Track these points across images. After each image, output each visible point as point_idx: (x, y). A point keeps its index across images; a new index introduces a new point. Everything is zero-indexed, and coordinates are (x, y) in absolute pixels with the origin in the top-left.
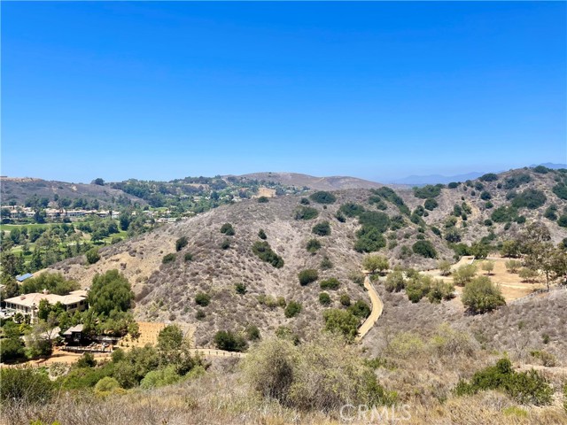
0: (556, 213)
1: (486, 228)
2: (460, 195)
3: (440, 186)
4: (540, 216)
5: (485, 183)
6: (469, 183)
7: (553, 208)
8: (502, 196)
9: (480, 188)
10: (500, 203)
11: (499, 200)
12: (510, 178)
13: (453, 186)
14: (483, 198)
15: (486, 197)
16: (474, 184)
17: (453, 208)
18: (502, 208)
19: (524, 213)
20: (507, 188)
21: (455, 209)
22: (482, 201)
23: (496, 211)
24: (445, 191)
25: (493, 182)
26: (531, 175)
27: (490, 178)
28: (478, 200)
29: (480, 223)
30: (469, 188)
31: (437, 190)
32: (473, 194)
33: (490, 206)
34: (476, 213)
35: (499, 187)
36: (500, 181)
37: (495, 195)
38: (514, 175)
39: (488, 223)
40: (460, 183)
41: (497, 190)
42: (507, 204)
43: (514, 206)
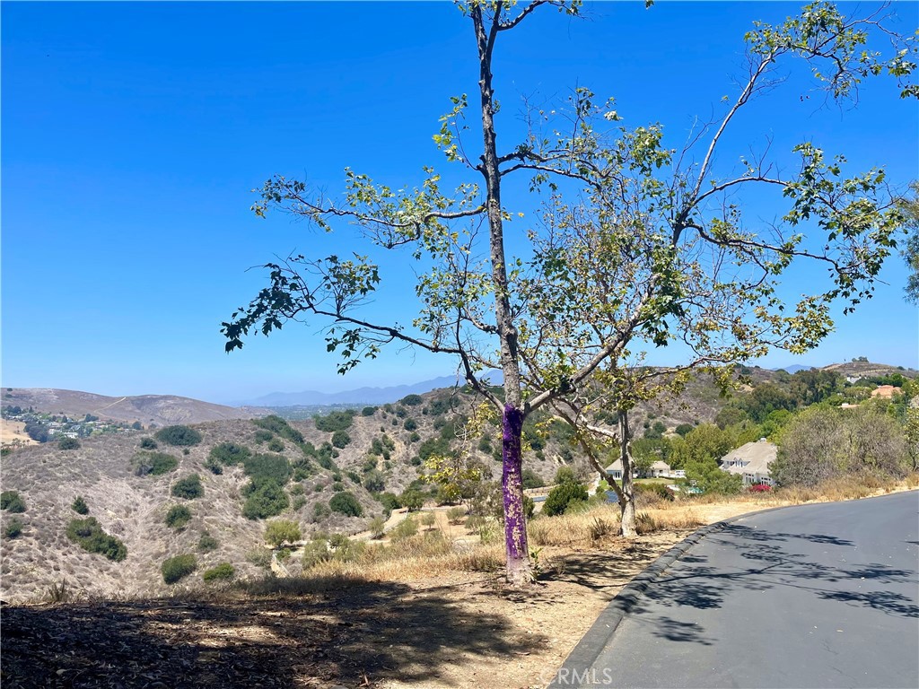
0: (491, 445)
1: (413, 469)
2: (379, 425)
3: (352, 413)
4: (474, 448)
5: (408, 408)
6: (388, 408)
7: (487, 438)
8: (429, 424)
9: (402, 414)
10: (428, 434)
11: (426, 431)
12: (436, 400)
13: (369, 412)
14: (407, 429)
15: (411, 426)
16: (395, 409)
17: (370, 443)
18: (431, 441)
19: (457, 446)
20: (435, 414)
21: (373, 444)
22: (406, 431)
23: (424, 445)
24: (360, 420)
25: (417, 407)
26: (460, 397)
27: (413, 400)
28: (402, 431)
29: (406, 462)
30: (389, 414)
31: (348, 419)
32: (395, 423)
33: (416, 439)
34: (400, 449)
35: (425, 413)
36: (425, 404)
37: (421, 424)
38: (440, 397)
39: (416, 462)
40: (377, 408)
41: (423, 416)
42: (436, 435)
43: (444, 437)
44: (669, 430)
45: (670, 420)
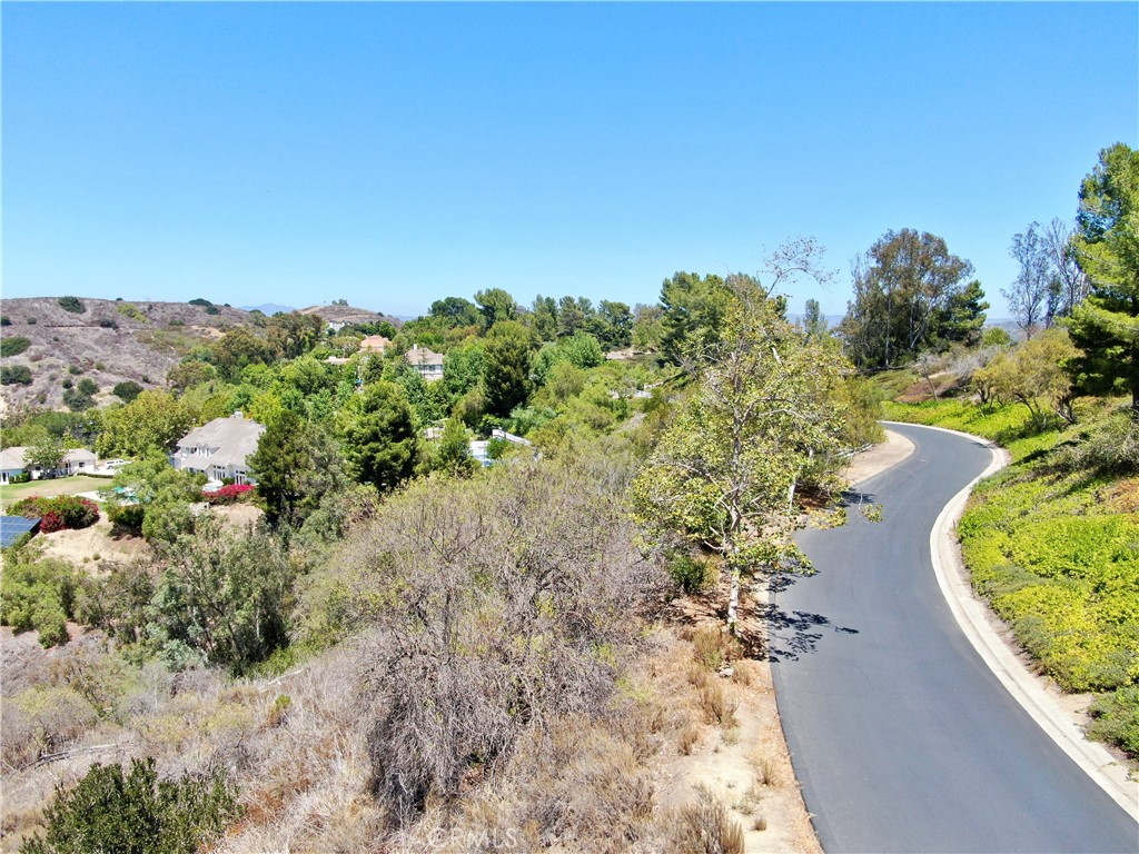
44: (104, 390)
45: (105, 376)
